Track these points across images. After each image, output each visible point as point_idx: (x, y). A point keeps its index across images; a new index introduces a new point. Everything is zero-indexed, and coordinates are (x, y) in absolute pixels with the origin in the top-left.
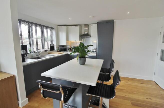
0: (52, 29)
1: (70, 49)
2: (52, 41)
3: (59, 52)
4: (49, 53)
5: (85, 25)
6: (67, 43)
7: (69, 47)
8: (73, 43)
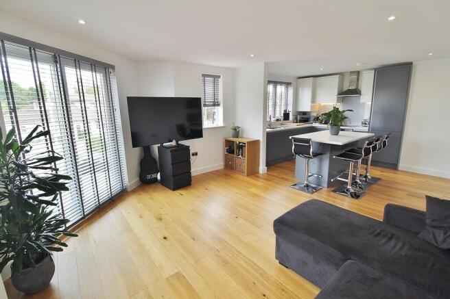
0: (288, 84)
1: (317, 119)
2: (287, 105)
3: (297, 122)
4: (281, 124)
5: (352, 73)
6: (312, 107)
7: (315, 114)
8: (325, 106)
